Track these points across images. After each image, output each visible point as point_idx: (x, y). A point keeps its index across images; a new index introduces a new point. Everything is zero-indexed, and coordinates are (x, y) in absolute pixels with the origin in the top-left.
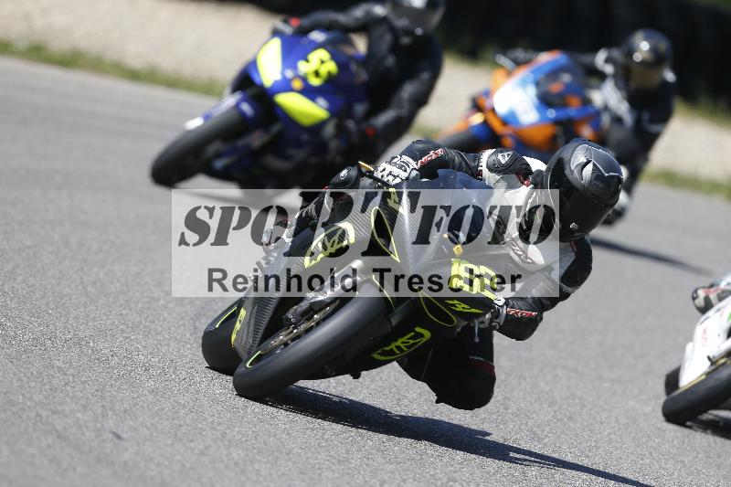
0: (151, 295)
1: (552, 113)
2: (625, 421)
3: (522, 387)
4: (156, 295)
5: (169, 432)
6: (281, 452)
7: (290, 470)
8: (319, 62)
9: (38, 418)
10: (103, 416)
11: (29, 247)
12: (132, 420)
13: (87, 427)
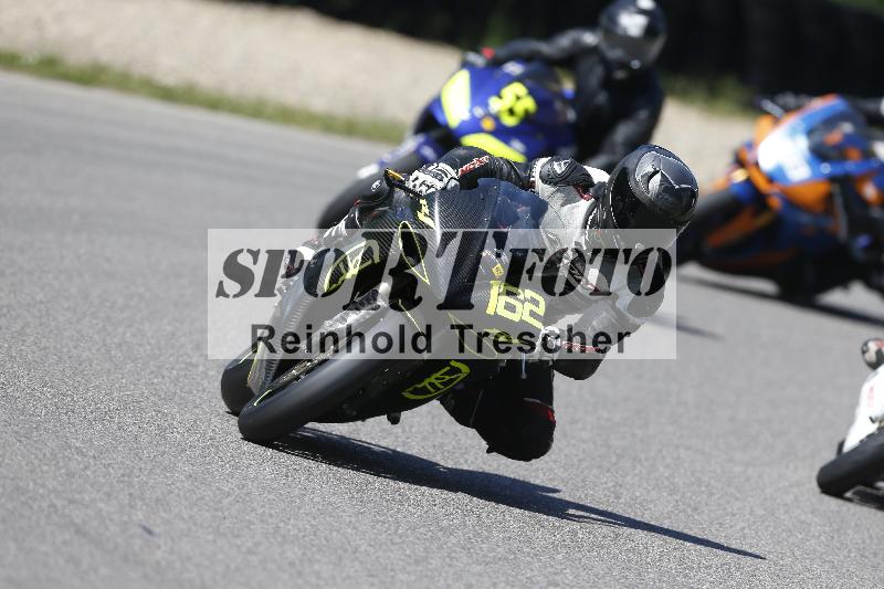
0: (188, 360)
1: (826, 169)
2: (761, 512)
3: (637, 472)
4: (194, 360)
5: (210, 526)
6: (346, 551)
7: (356, 571)
8: (514, 98)
9: (52, 509)
10: (131, 507)
11: (41, 302)
12: (165, 511)
13: (111, 520)
